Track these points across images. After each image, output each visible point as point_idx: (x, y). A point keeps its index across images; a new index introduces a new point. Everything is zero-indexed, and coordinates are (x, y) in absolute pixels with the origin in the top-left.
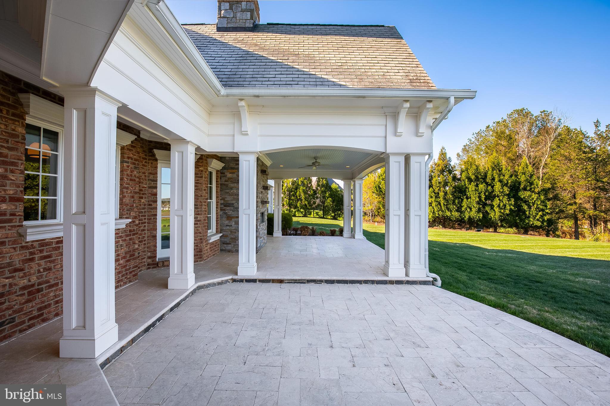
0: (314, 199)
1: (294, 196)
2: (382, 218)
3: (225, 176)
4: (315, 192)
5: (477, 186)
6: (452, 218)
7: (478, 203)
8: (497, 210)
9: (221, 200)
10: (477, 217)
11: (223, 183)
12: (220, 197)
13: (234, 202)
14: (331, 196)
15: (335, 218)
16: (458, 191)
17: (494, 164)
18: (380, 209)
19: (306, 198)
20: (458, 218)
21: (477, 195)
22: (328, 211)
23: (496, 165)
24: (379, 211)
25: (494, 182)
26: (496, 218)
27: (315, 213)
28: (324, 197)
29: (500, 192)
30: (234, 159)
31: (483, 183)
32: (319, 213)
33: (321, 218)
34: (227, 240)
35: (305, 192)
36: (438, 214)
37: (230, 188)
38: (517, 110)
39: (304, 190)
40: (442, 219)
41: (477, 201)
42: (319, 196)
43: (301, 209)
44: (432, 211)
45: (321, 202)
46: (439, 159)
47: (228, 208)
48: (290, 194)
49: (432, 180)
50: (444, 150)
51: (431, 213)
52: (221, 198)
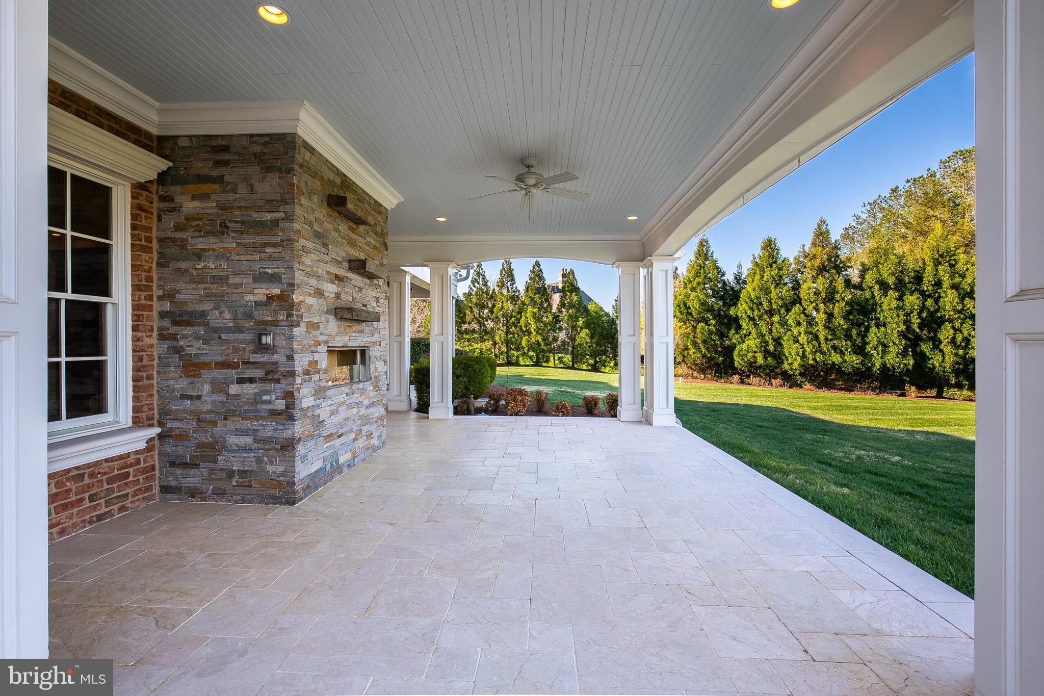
0: (555, 331)
1: (516, 326)
2: (691, 368)
3: (174, 210)
4: (556, 319)
5: (900, 299)
6: (846, 368)
7: (902, 335)
8: (948, 349)
9: (160, 298)
10: (902, 366)
11: (170, 235)
12: (159, 287)
13: (206, 307)
14: (587, 325)
15: (595, 369)
16: (857, 310)
17: (938, 252)
18: (687, 349)
19: (539, 329)
20: (859, 368)
21: (902, 317)
22: (581, 354)
23: (943, 254)
24: (686, 353)
25: (939, 291)
26: (945, 367)
27: (556, 358)
28: (574, 327)
29: (954, 310)
30: (210, 143)
31: (914, 291)
32: (564, 360)
33: (569, 368)
34: (186, 451)
35: (538, 319)
36: (814, 359)
37: (195, 254)
38: (962, 152)
39: (534, 314)
40: (822, 371)
41: (902, 332)
42: (566, 325)
43: (529, 350)
44: (801, 353)
45: (568, 337)
46: (814, 244)
47: (188, 331)
48: (508, 321)
49: (800, 287)
50: (825, 227)
51: (798, 358)
52: (161, 293)
